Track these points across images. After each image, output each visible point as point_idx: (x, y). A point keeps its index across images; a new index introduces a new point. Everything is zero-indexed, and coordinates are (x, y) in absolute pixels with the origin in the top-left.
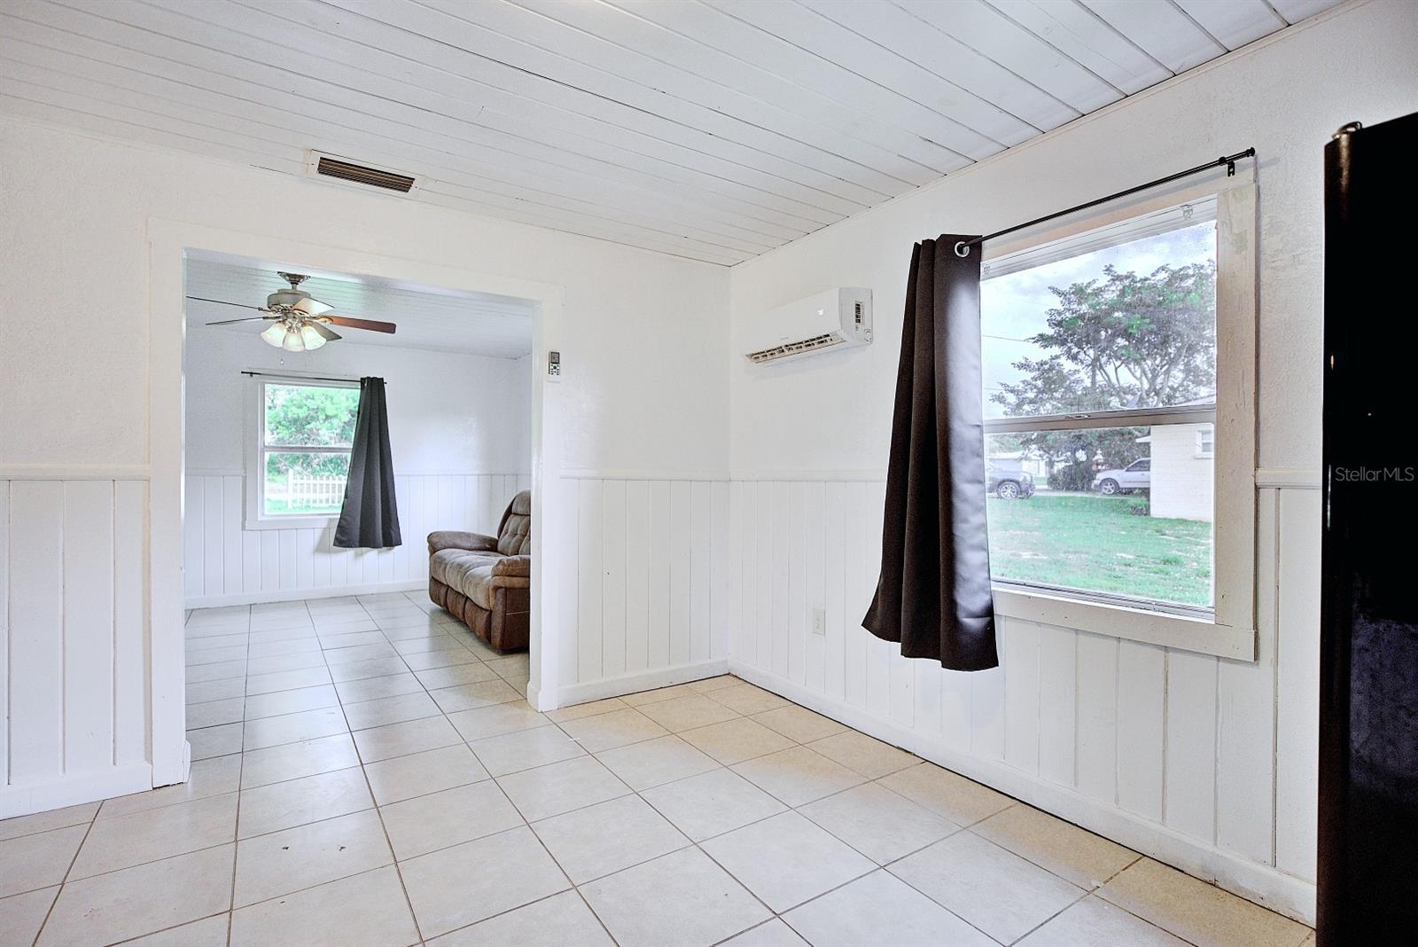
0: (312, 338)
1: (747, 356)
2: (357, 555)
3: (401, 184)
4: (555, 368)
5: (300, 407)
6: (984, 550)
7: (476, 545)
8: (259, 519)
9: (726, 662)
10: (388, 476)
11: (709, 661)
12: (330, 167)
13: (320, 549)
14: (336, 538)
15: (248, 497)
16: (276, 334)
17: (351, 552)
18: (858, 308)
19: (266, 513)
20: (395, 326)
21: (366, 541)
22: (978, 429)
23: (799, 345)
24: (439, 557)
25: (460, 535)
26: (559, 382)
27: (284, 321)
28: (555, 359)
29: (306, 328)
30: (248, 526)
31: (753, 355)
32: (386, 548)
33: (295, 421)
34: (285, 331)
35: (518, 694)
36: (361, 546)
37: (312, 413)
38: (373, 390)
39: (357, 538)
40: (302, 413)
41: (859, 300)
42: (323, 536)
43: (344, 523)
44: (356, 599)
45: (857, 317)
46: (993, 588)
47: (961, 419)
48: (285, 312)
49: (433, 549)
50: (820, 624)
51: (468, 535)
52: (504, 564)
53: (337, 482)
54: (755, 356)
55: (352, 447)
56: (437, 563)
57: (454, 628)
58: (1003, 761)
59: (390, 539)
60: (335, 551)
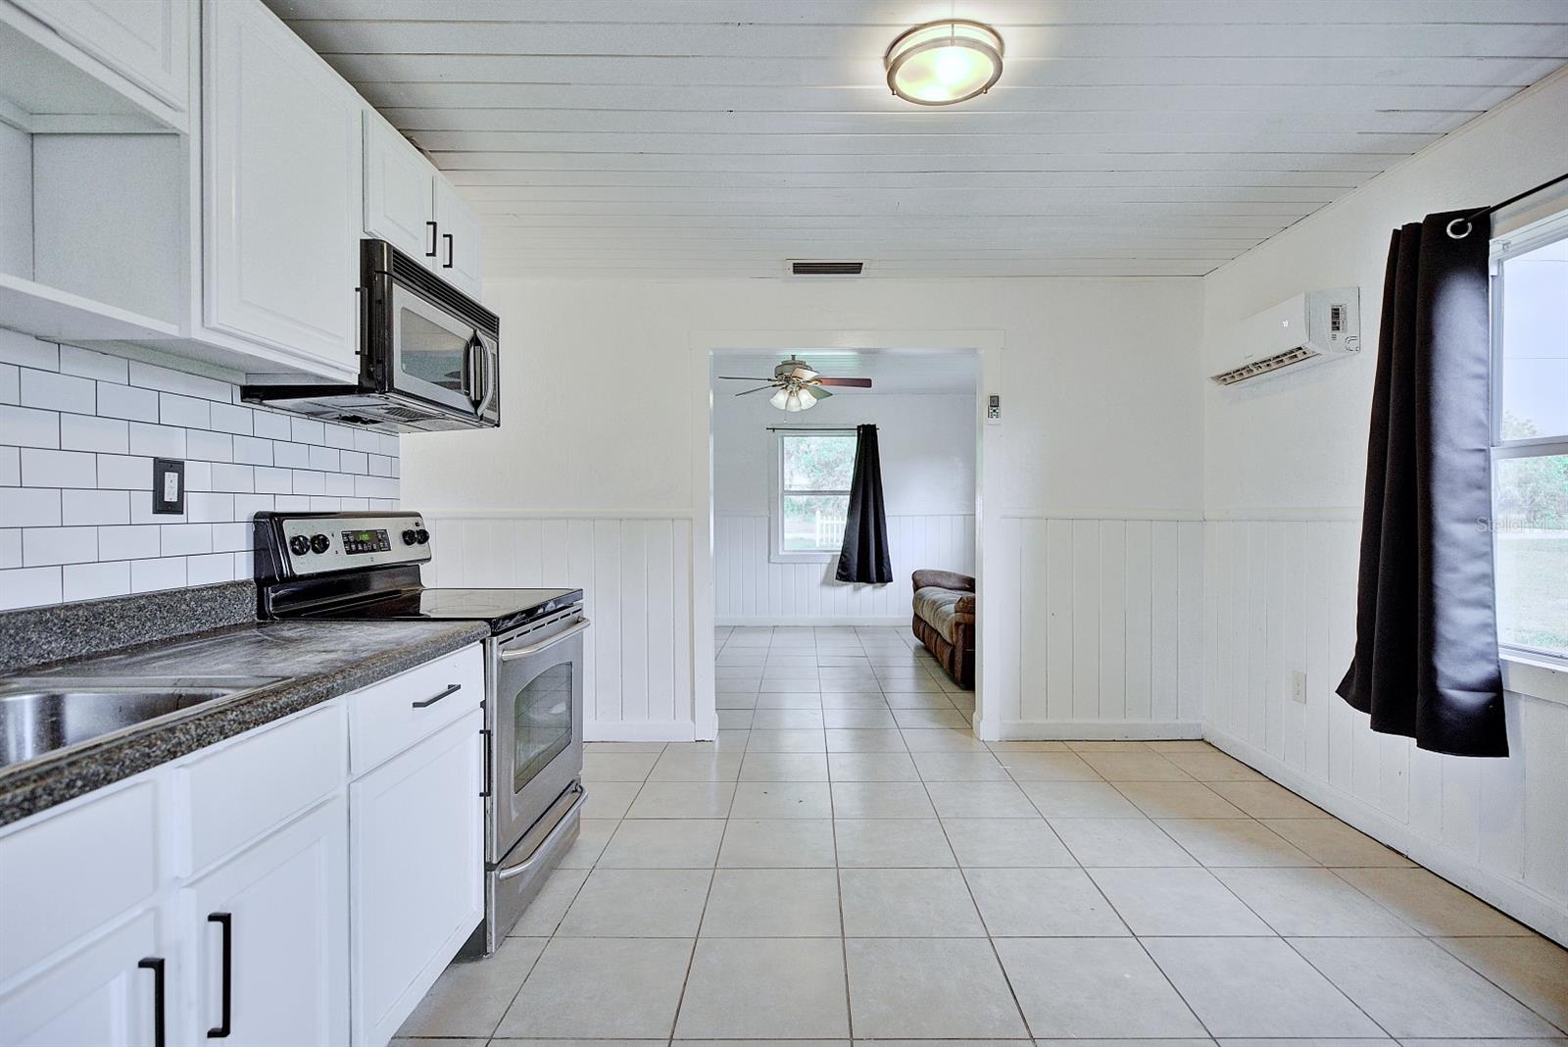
0: (806, 399)
1: (1213, 378)
3: (855, 268)
4: (994, 411)
6: (1489, 607)
7: (957, 585)
8: (781, 554)
9: (1199, 725)
10: (881, 515)
11: (1176, 721)
12: (800, 268)
13: (825, 582)
14: (838, 573)
15: (773, 532)
16: (781, 398)
17: (849, 587)
18: (1336, 313)
19: (786, 548)
20: (870, 380)
21: (863, 577)
22: (1482, 454)
23: (1267, 362)
24: (920, 594)
25: (940, 574)
26: (999, 425)
27: (786, 388)
28: (994, 402)
29: (802, 391)
30: (772, 561)
31: (1220, 377)
32: (879, 584)
33: (827, 464)
34: (787, 395)
35: (965, 722)
36: (858, 581)
38: (868, 437)
39: (856, 574)
41: (1336, 303)
42: (828, 568)
43: (844, 559)
44: (854, 629)
45: (1334, 323)
46: (1501, 656)
47: (1450, 442)
48: (788, 379)
49: (916, 587)
50: (1300, 693)
51: (949, 575)
52: (964, 602)
53: (835, 522)
54: (1226, 378)
55: (850, 489)
56: (918, 601)
57: (929, 661)
58: (1521, 880)
59: (883, 577)
60: (838, 585)
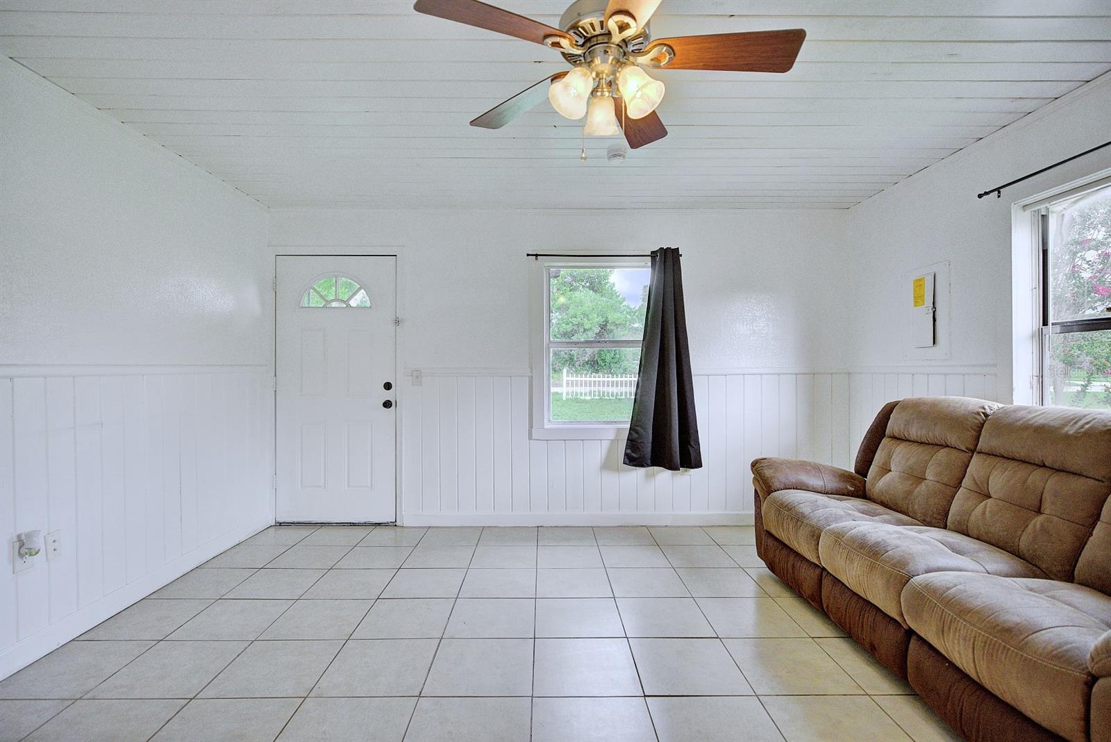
2: (648, 476)
5: (568, 324)
8: (545, 427)
13: (607, 465)
14: (626, 455)
17: (641, 471)
21: (660, 459)
30: (534, 436)
32: (681, 469)
36: (653, 465)
37: (575, 328)
38: (667, 265)
39: (649, 455)
40: (569, 328)
43: (635, 436)
49: (761, 485)
59: (689, 458)
60: (626, 471)
